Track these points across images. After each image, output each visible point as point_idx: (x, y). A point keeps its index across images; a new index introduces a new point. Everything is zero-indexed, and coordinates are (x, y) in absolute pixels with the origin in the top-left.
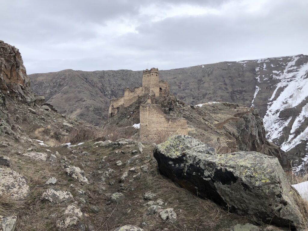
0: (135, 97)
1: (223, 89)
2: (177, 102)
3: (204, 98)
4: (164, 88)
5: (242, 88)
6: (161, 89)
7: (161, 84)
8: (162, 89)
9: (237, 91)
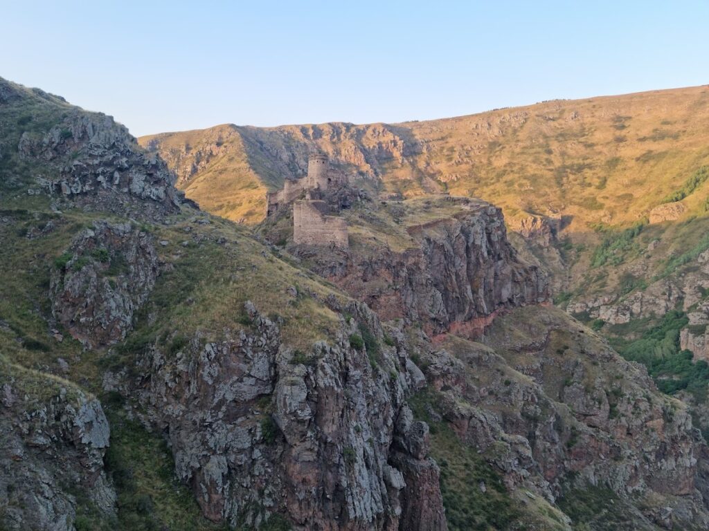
0: (298, 190)
1: (541, 162)
2: (359, 197)
3: (498, 181)
4: (335, 179)
5: (583, 160)
6: (330, 180)
7: (330, 174)
8: (332, 180)
9: (571, 167)
